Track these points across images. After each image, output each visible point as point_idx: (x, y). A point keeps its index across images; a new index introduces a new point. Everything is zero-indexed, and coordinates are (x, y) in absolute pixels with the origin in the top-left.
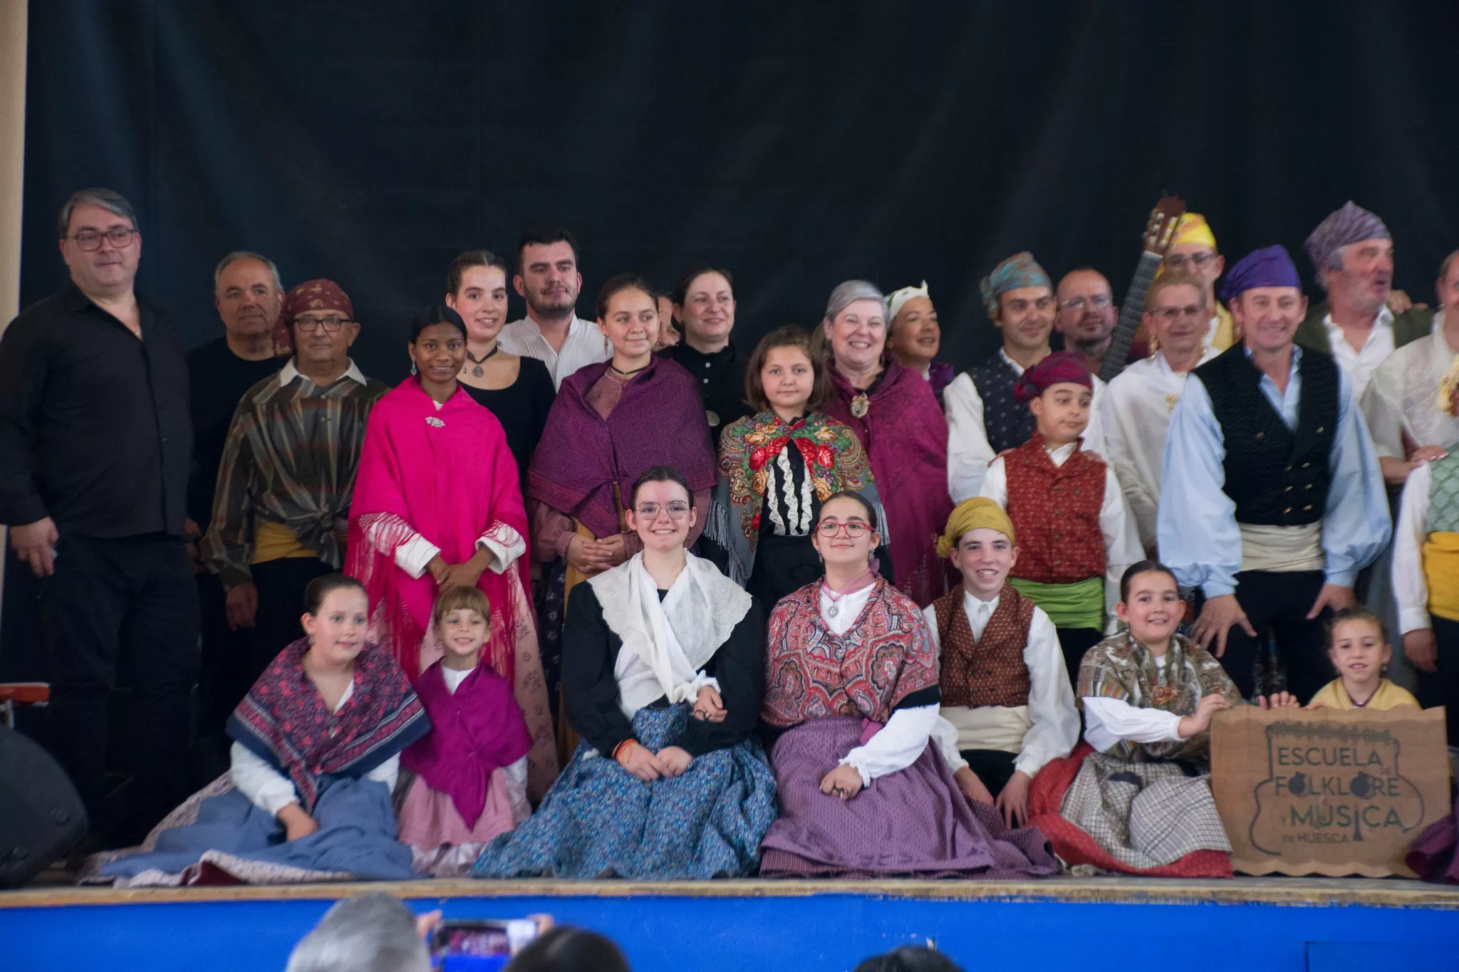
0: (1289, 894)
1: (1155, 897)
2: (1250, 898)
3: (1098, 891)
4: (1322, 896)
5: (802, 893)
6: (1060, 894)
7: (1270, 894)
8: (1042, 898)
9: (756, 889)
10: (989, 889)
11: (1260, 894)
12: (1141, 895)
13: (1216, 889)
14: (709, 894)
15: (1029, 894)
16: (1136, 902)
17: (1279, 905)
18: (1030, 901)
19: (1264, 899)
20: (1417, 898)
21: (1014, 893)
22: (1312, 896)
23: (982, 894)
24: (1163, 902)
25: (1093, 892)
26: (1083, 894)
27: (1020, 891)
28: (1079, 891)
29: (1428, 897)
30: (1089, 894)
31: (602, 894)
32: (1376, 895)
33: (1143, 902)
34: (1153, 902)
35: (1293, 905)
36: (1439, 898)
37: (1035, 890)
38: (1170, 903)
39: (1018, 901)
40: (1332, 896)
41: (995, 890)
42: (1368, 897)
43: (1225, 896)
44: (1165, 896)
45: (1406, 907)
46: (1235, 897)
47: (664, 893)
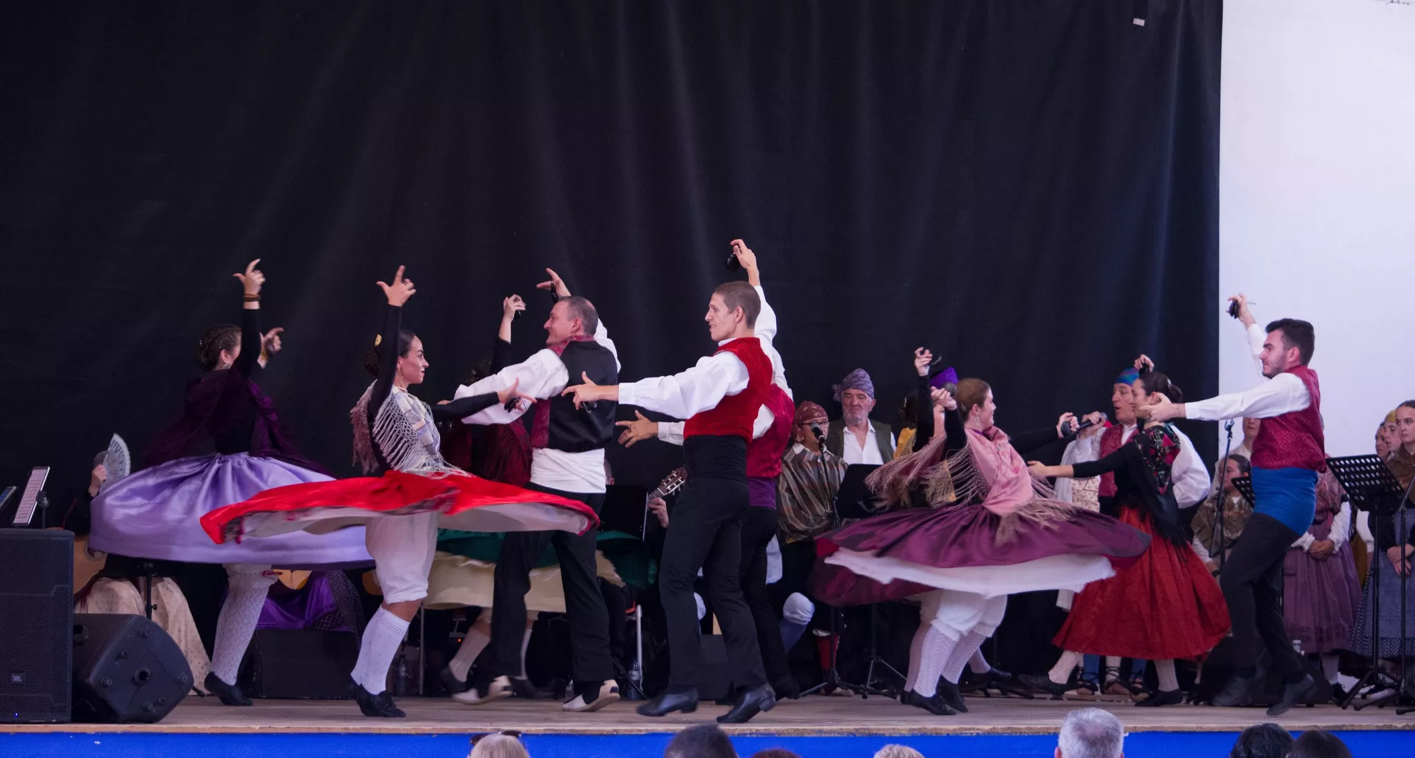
0: (894, 729)
1: (826, 733)
2: (875, 732)
3: (798, 730)
4: (910, 730)
5: (640, 733)
6: (779, 733)
7: (884, 729)
8: (769, 734)
9: (615, 730)
10: (740, 730)
11: (879, 730)
12: (820, 731)
13: (857, 727)
14: (588, 733)
15: (762, 732)
16: (815, 735)
17: (887, 735)
18: (760, 736)
19: (881, 732)
20: (955, 730)
21: (754, 732)
22: (905, 730)
23: (737, 733)
24: (828, 735)
25: (795, 730)
26: (790, 731)
27: (757, 730)
28: (788, 730)
29: (960, 729)
30: (793, 731)
31: (529, 733)
32: (936, 729)
33: (818, 735)
34: (823, 735)
35: (893, 735)
36: (965, 729)
37: (765, 730)
38: (832, 735)
39: (753, 736)
40: (914, 730)
41: (744, 730)
42: (932, 729)
43: (862, 731)
44: (831, 732)
45: (948, 735)
46: (866, 732)
47: (563, 732)
